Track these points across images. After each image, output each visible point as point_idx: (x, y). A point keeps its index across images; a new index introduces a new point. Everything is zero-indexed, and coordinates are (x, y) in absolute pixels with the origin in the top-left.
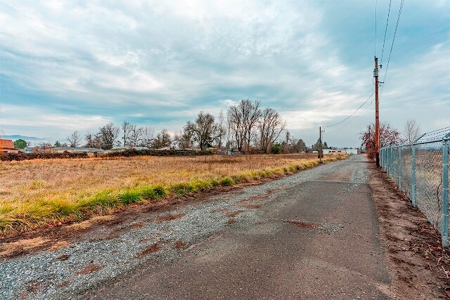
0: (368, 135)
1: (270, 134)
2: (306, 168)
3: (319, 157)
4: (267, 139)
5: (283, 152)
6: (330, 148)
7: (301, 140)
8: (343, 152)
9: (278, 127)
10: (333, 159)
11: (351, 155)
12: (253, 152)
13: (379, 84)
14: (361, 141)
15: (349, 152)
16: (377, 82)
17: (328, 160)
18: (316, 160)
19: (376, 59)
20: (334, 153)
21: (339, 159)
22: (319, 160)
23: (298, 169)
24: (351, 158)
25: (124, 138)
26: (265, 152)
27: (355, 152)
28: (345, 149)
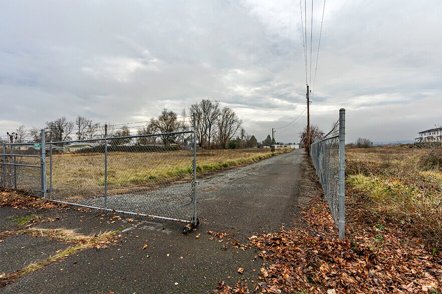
0: (304, 135)
1: (228, 131)
2: (265, 158)
3: (272, 151)
4: (225, 135)
5: (239, 147)
6: (278, 144)
7: (253, 137)
8: (288, 147)
9: (235, 125)
10: (281, 152)
11: (294, 149)
12: (213, 147)
13: (310, 103)
14: (300, 139)
15: (292, 146)
16: (308, 101)
17: (277, 153)
18: (270, 153)
19: (308, 87)
20: (281, 148)
21: (285, 152)
22: (272, 153)
23: (260, 159)
24: (294, 151)
25: (79, 133)
26: (224, 148)
27: (297, 147)
28: (290, 144)
